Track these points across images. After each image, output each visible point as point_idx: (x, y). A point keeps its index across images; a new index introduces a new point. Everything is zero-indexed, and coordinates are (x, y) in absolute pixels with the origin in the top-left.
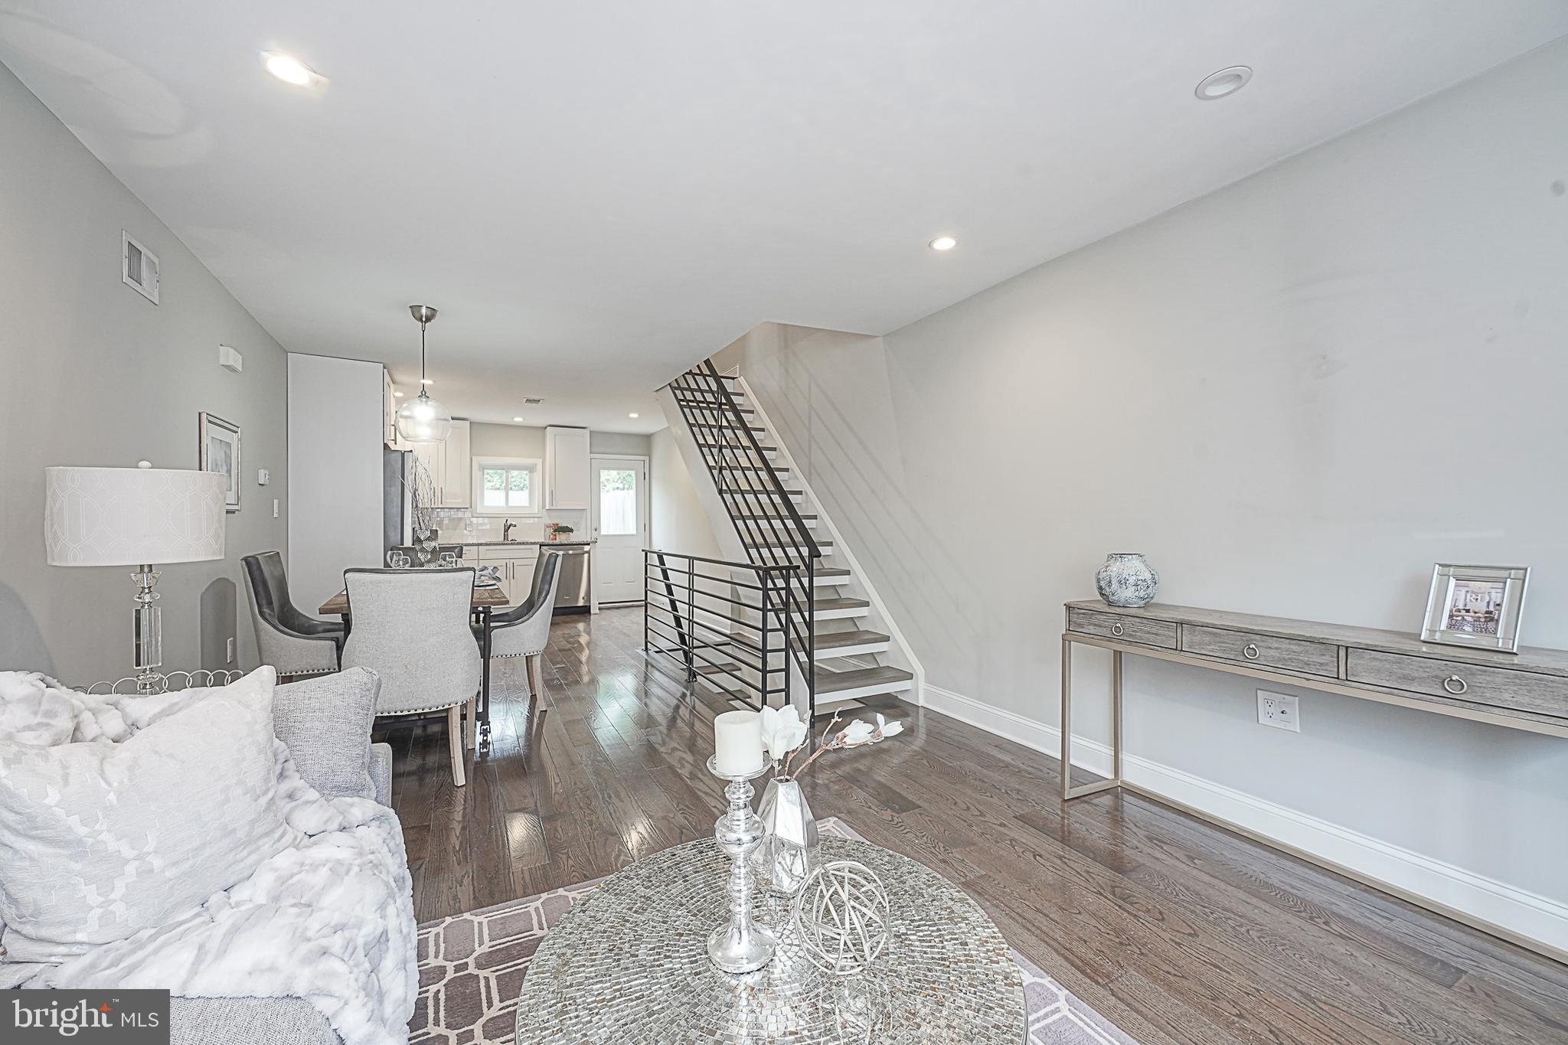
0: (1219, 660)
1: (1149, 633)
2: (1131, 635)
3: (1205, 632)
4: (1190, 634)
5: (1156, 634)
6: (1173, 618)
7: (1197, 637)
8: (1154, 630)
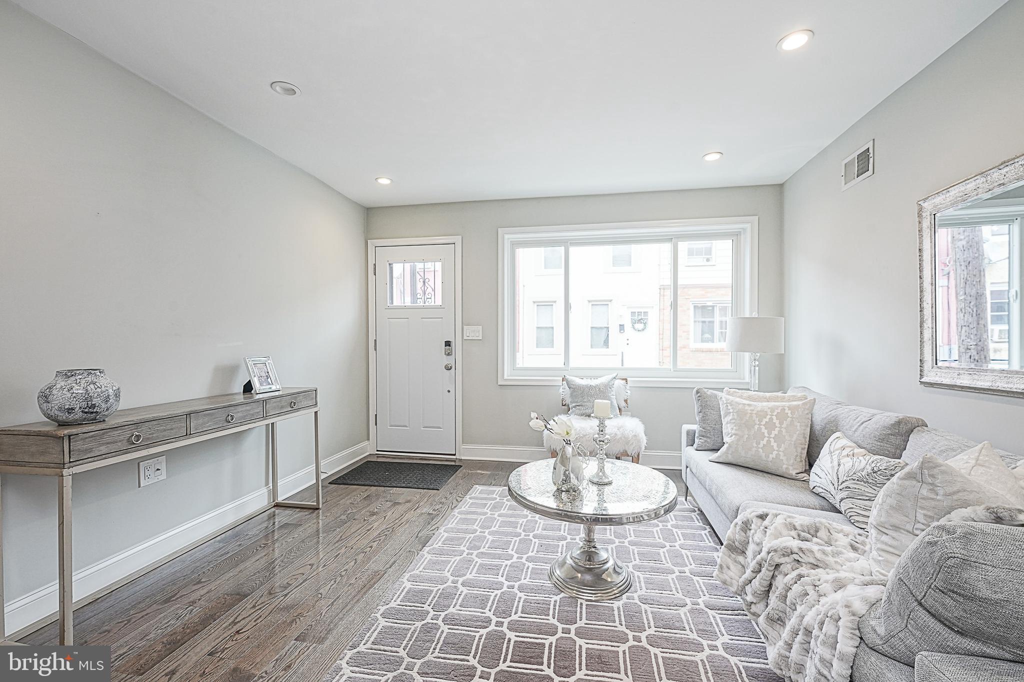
0: (214, 431)
1: (165, 430)
2: (148, 439)
3: (205, 415)
4: (195, 420)
5: (172, 429)
6: (183, 413)
7: (200, 421)
8: (168, 427)
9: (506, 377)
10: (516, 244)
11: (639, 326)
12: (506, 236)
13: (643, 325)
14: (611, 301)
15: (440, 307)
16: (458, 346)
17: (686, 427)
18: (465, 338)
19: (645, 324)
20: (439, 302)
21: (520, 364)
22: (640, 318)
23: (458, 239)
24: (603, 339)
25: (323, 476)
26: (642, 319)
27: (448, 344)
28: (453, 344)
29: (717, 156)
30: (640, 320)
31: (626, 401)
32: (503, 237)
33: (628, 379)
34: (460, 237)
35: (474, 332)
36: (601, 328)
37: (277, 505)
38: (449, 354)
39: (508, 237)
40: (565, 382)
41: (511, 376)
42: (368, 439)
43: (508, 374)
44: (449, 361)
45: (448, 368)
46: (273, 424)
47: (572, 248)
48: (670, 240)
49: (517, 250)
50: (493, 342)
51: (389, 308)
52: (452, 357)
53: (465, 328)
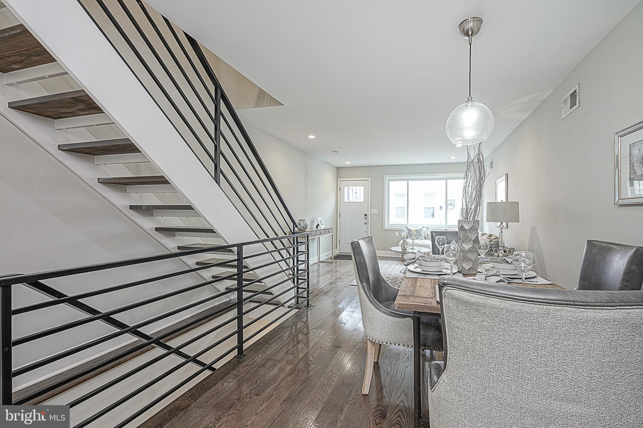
9: (386, 227)
10: (389, 180)
11: (451, 207)
12: (386, 178)
14: (435, 194)
15: (363, 202)
16: (369, 216)
18: (372, 213)
20: (362, 200)
21: (390, 223)
23: (369, 179)
24: (432, 213)
25: (333, 255)
26: (452, 203)
27: (366, 215)
28: (367, 215)
29: (455, 157)
31: (427, 235)
32: (385, 178)
33: (429, 228)
34: (370, 178)
35: (375, 211)
36: (430, 208)
37: (320, 262)
38: (366, 219)
39: (387, 178)
40: (407, 229)
41: (388, 226)
42: (337, 248)
43: (386, 226)
44: (366, 221)
45: (366, 224)
46: (319, 237)
47: (410, 182)
48: (445, 179)
49: (390, 182)
50: (382, 214)
51: (345, 202)
52: (367, 220)
53: (372, 209)
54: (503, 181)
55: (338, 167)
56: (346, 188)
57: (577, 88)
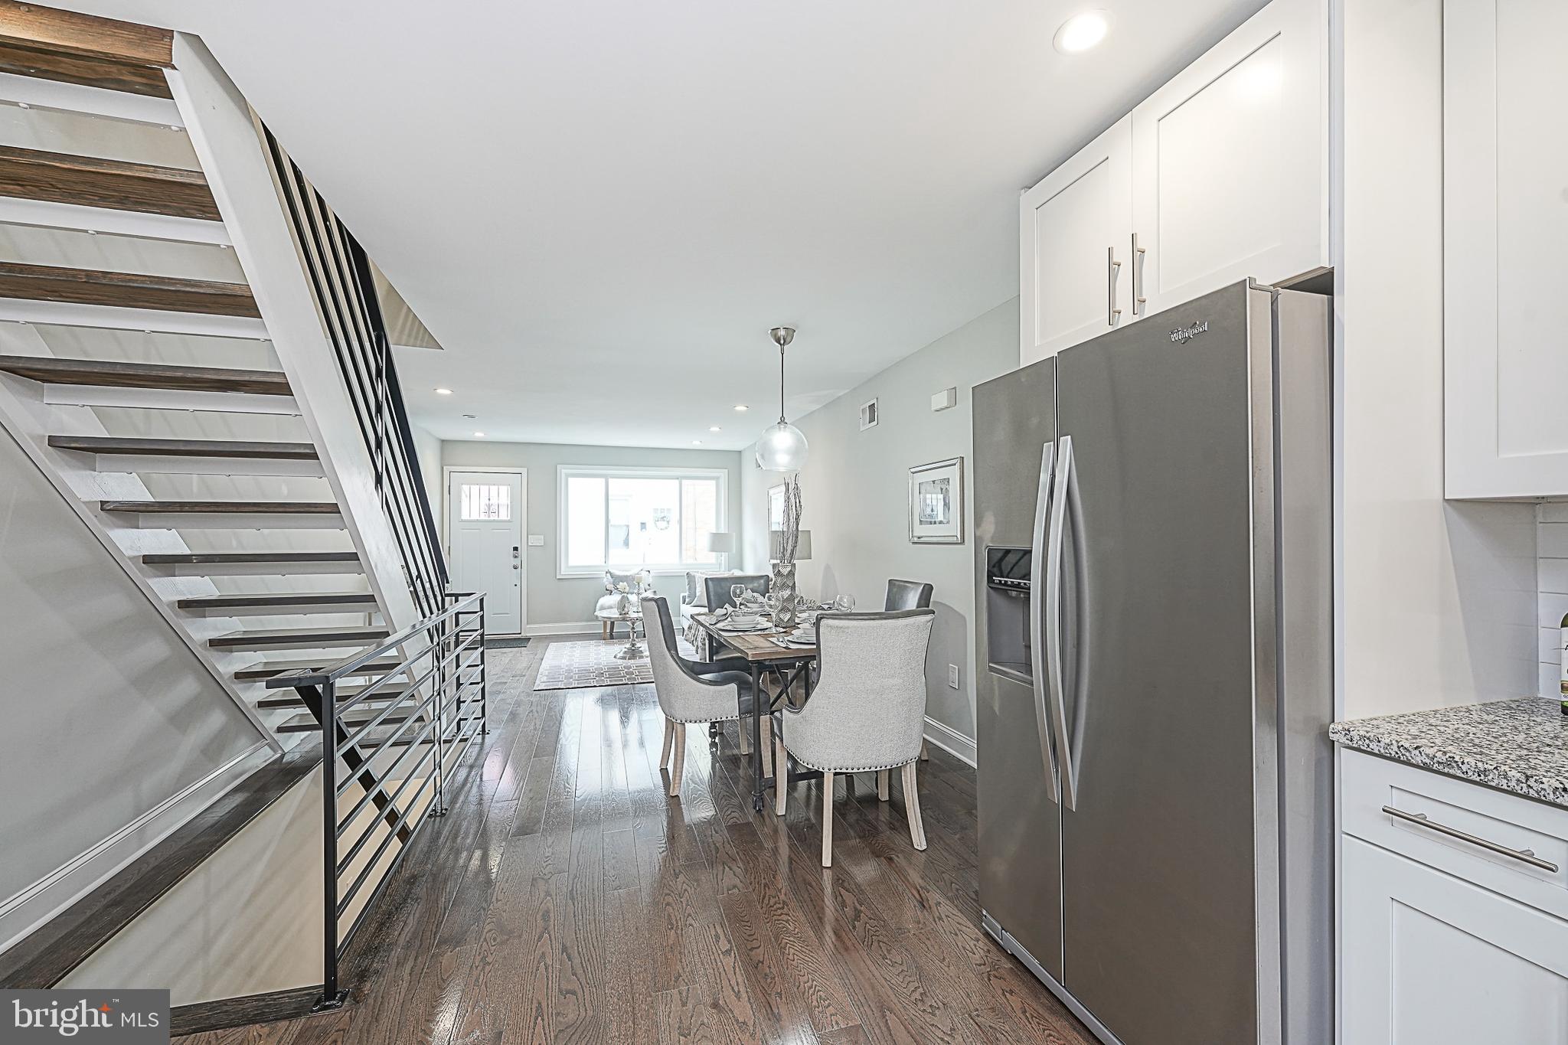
9: (562, 573)
10: (568, 476)
11: (663, 524)
13: (666, 523)
14: (631, 496)
15: (509, 521)
16: (523, 551)
17: (682, 595)
18: (530, 544)
19: (668, 522)
20: (505, 516)
21: (571, 563)
22: (663, 515)
23: (524, 471)
24: (623, 537)
27: (516, 549)
28: (520, 549)
30: (663, 518)
32: (560, 471)
34: (526, 468)
35: (537, 540)
36: (622, 526)
38: (516, 557)
39: (563, 471)
40: (608, 575)
41: (567, 571)
43: (564, 571)
44: (517, 562)
45: (515, 568)
47: (611, 481)
48: (678, 478)
49: (569, 479)
50: (552, 548)
51: (462, 521)
52: (519, 559)
53: (529, 536)
54: (781, 492)
55: (443, 438)
56: (465, 488)
57: (875, 401)
